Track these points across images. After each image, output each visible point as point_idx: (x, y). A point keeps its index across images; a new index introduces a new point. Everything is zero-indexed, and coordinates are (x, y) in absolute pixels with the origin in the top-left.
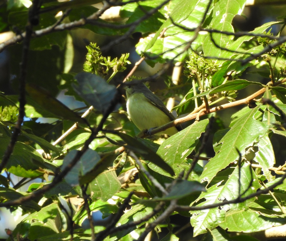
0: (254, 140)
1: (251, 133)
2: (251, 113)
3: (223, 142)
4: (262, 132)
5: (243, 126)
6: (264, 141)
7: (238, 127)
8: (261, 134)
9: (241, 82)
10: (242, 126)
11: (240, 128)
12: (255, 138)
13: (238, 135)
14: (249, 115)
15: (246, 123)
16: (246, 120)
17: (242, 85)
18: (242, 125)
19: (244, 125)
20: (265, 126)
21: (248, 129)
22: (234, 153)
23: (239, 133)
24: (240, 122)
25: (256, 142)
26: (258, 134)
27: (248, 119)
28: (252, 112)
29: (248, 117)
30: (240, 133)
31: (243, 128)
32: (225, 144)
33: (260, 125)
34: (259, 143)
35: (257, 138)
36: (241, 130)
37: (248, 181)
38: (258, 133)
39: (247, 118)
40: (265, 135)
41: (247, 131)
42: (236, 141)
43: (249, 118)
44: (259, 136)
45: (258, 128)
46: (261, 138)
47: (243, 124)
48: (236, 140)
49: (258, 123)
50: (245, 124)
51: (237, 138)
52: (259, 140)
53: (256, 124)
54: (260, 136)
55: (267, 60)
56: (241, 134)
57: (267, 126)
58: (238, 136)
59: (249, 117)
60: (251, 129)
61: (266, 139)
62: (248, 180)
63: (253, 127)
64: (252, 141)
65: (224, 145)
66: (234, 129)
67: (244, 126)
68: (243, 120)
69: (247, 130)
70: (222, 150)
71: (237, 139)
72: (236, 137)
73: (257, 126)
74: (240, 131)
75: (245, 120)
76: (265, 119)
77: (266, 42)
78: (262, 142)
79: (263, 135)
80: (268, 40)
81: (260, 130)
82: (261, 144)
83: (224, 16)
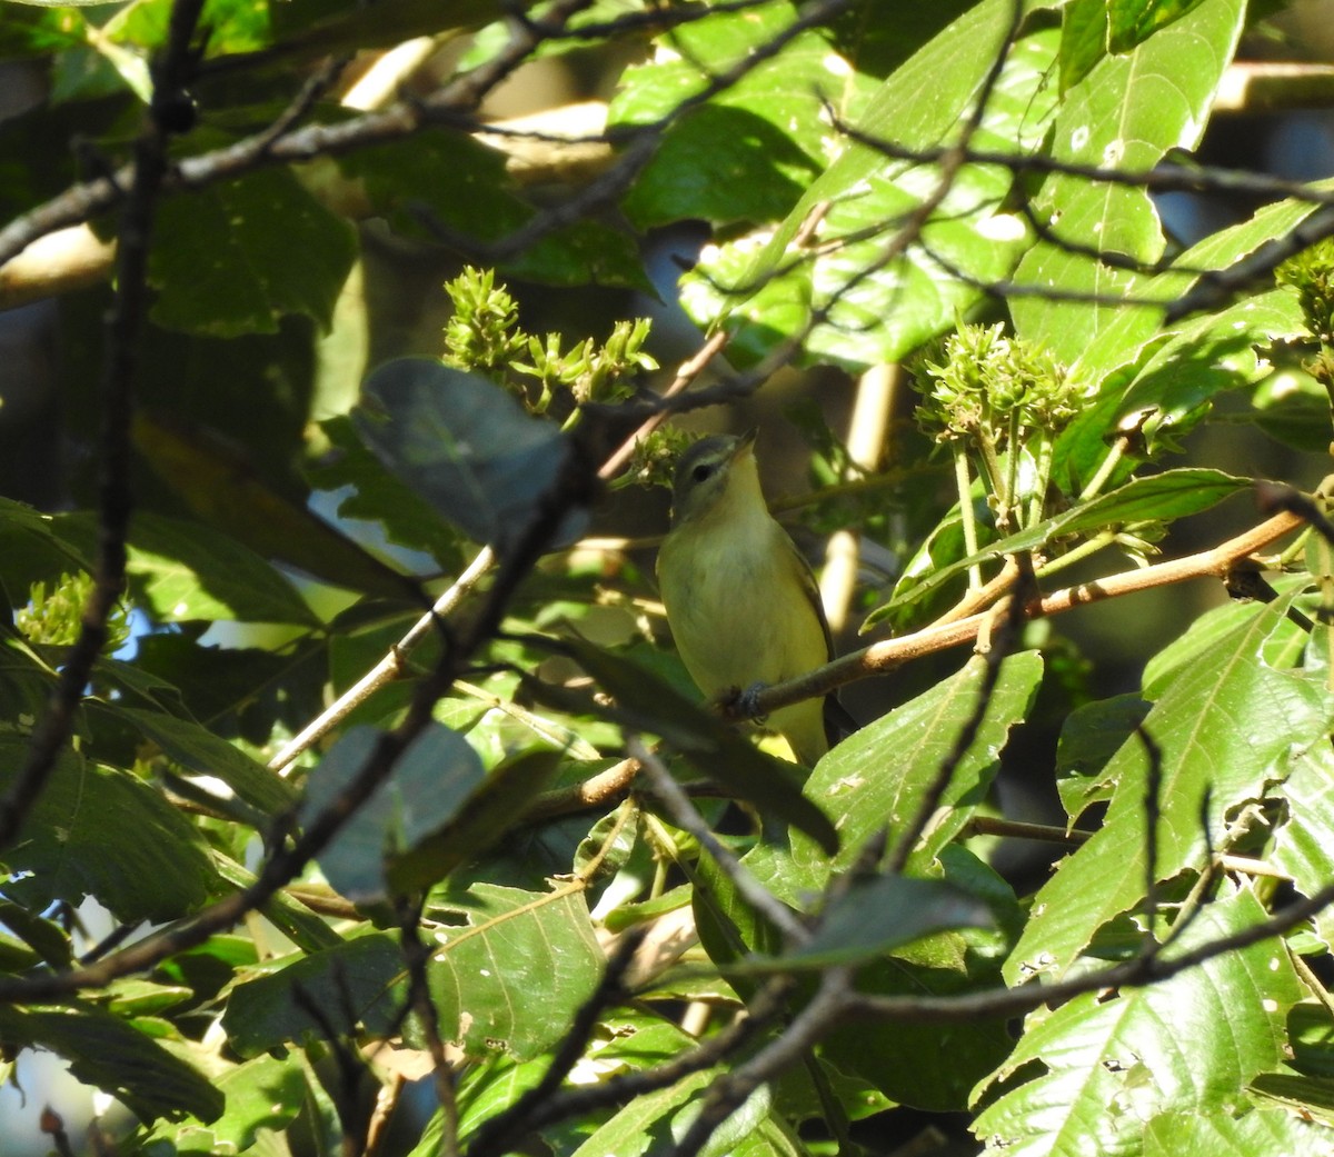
0: (1264, 767)
1: (1252, 734)
2: (1248, 636)
3: (1120, 777)
4: (1303, 729)
5: (1211, 698)
6: (1312, 770)
7: (1187, 703)
8: (1299, 738)
9: (1195, 482)
10: (1209, 696)
11: (1196, 709)
12: (1269, 760)
13: (1190, 742)
14: (1240, 643)
15: (1226, 682)
16: (1227, 669)
17: (1201, 492)
18: (1205, 694)
19: (1214, 693)
20: (1319, 699)
21: (1233, 714)
22: (1173, 835)
23: (1193, 733)
24: (1194, 676)
25: (1276, 776)
26: (1286, 736)
27: (1233, 662)
28: (1251, 631)
29: (1233, 653)
30: (1198, 734)
31: (1213, 710)
32: (1129, 788)
33: (1293, 694)
34: (1290, 780)
35: (1278, 757)
36: (1200, 720)
37: (1245, 970)
38: (1283, 731)
39: (1230, 661)
40: (1316, 741)
41: (1233, 724)
42: (1182, 772)
43: (1239, 660)
44: (1289, 748)
45: (1285, 706)
46: (1300, 759)
47: (1212, 690)
48: (1180, 766)
49: (1285, 682)
50: (1219, 691)
51: (1183, 758)
52: (1293, 769)
53: (1275, 687)
54: (1297, 748)
55: (1321, 374)
56: (1202, 738)
57: (1325, 697)
58: (1187, 750)
59: (1237, 656)
60: (1248, 713)
61: (1323, 762)
62: (1244, 964)
63: (1260, 706)
64: (1256, 773)
65: (1125, 791)
66: (1168, 712)
67: (1215, 701)
68: (1211, 670)
69: (1230, 718)
70: (1116, 819)
71: (1185, 762)
72: (1180, 753)
73: (1280, 697)
74: (1198, 724)
75: (1221, 669)
76: (1316, 661)
77: (1313, 286)
78: (1305, 779)
79: (1310, 743)
80: (1322, 276)
81: (1294, 718)
82: (1302, 785)
83: (1113, 152)
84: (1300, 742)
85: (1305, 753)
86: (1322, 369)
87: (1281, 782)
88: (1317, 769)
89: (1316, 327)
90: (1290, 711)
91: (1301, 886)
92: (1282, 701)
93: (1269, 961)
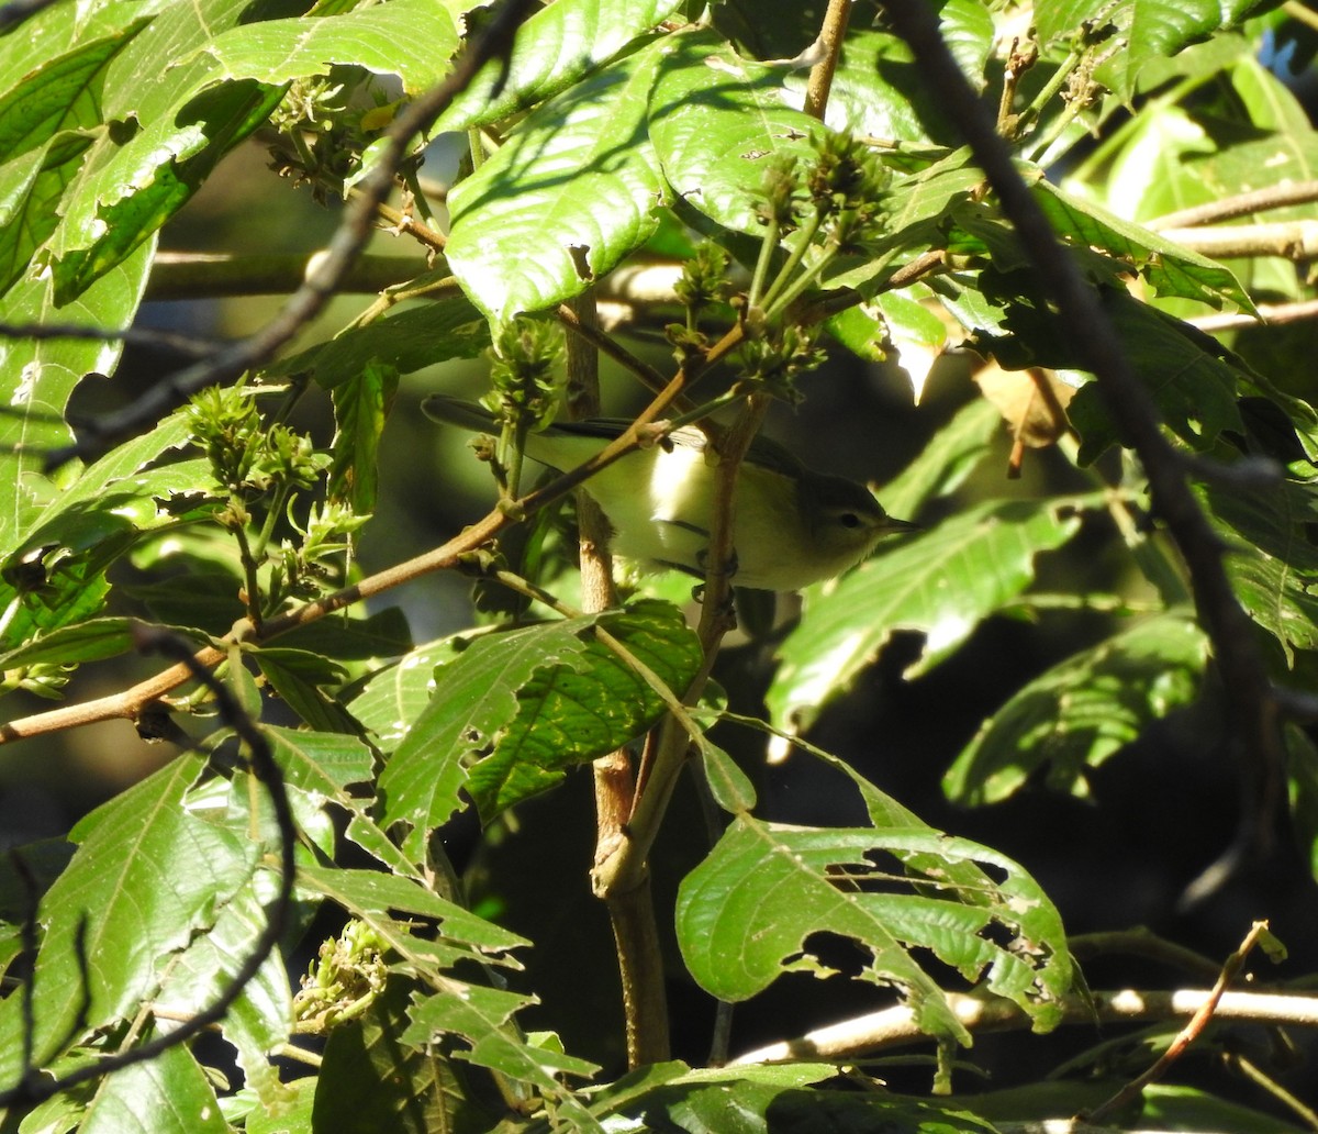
0: (190, 916)
1: (177, 883)
2: (171, 784)
3: (50, 922)
4: (228, 878)
5: (136, 847)
6: (236, 919)
7: (113, 849)
8: (222, 886)
9: (115, 629)
10: (134, 843)
11: (122, 855)
12: (195, 910)
13: (117, 890)
14: (163, 791)
15: (151, 830)
16: (152, 817)
17: (119, 637)
18: (131, 841)
19: (139, 841)
20: (241, 848)
21: (160, 863)
22: (104, 983)
23: (121, 880)
24: (118, 822)
25: (202, 926)
26: (210, 885)
27: (157, 809)
28: (174, 779)
29: (157, 799)
30: (125, 882)
31: (139, 858)
32: (59, 934)
33: (216, 842)
34: (216, 929)
35: (203, 906)
36: (127, 866)
37: (177, 1120)
38: (207, 879)
39: (153, 808)
40: (239, 890)
41: (158, 873)
42: (110, 919)
43: (163, 808)
44: (214, 897)
45: (208, 855)
46: (224, 908)
47: (137, 837)
48: (108, 913)
49: (207, 830)
50: (145, 839)
51: (111, 904)
52: (218, 918)
53: (199, 836)
54: (221, 896)
55: (232, 523)
56: (129, 886)
57: (246, 846)
58: (115, 897)
59: (160, 803)
60: (174, 862)
61: (247, 911)
62: (176, 1113)
63: (185, 855)
64: (183, 922)
65: (55, 937)
66: (94, 857)
67: (140, 848)
68: (135, 817)
69: (155, 866)
70: (47, 964)
71: (112, 910)
72: (108, 899)
73: (205, 845)
74: (125, 871)
75: (145, 816)
76: (237, 808)
77: (221, 437)
78: (230, 928)
79: (233, 891)
80: (230, 428)
81: (218, 866)
82: (228, 934)
83: (30, 373)
84: (223, 890)
85: (229, 902)
86: (232, 517)
87: (207, 931)
88: (241, 917)
89: (225, 477)
90: (213, 860)
91: (229, 1035)
92: (206, 849)
93: (201, 1110)
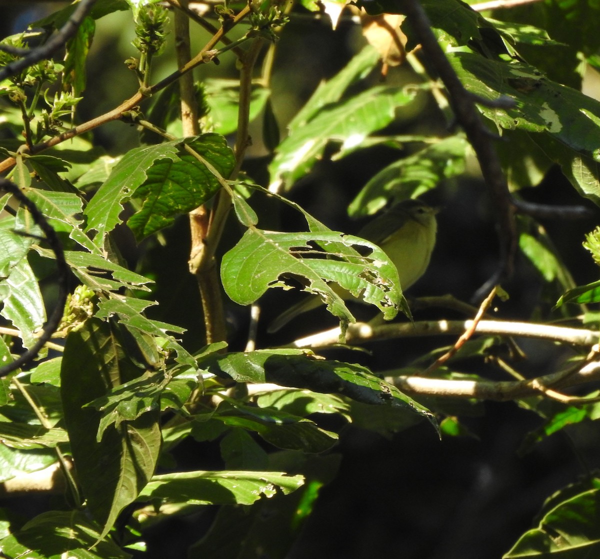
4: (15, 255)
6: (19, 272)
8: (13, 259)
20: (21, 241)
25: (3, 276)
26: (7, 258)
33: (10, 239)
34: (10, 277)
35: (4, 267)
38: (6, 256)
40: (21, 260)
44: (9, 263)
45: (7, 245)
46: (14, 268)
49: (6, 234)
52: (11, 273)
54: (12, 263)
55: (18, 102)
57: (24, 240)
61: (24, 269)
73: (4, 241)
76: (20, 225)
78: (16, 277)
79: (18, 261)
81: (10, 250)
82: (15, 279)
84: (14, 261)
85: (16, 265)
86: (18, 98)
87: (6, 278)
88: (21, 272)
89: (14, 80)
90: (9, 247)
91: (16, 324)
92: (5, 242)
93: (3, 357)
